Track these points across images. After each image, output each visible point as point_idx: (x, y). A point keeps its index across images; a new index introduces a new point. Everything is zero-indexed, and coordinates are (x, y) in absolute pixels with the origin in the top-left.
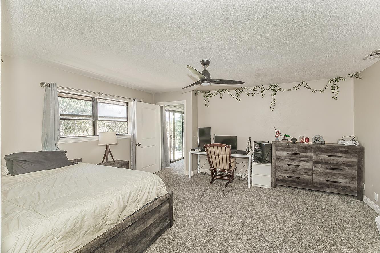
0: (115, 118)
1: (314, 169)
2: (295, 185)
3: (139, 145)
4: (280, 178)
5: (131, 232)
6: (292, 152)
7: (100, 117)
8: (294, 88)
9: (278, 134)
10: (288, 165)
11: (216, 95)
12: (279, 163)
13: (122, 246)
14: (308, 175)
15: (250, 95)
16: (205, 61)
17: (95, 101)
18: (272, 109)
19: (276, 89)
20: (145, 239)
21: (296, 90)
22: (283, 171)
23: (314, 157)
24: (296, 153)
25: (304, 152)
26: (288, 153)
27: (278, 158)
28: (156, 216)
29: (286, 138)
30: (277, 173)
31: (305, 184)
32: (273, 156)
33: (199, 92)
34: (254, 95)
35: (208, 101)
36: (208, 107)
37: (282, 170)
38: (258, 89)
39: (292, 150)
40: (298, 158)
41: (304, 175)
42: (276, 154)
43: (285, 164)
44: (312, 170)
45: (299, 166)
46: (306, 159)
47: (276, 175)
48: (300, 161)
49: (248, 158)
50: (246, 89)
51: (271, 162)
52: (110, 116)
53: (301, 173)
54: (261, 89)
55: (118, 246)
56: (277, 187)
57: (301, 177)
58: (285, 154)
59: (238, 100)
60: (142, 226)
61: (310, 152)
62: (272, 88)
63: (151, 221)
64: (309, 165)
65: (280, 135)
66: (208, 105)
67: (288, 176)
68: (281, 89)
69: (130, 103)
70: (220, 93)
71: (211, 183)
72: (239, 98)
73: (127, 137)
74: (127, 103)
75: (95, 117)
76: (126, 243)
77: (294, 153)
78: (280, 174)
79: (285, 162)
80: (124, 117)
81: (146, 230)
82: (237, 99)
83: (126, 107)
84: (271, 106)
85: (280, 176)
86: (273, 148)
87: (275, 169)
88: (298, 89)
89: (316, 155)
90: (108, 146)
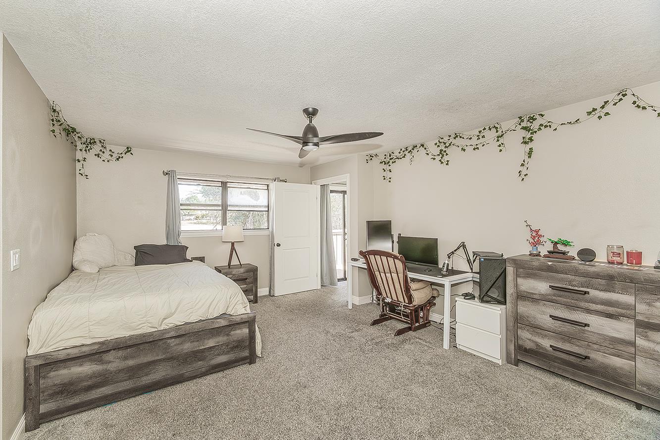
0: (249, 206)
1: (640, 342)
2: (574, 374)
3: (279, 245)
4: (529, 345)
5: (176, 345)
6: (564, 286)
7: (230, 205)
8: (589, 113)
9: (536, 238)
10: (551, 316)
11: (404, 157)
12: (525, 308)
13: (162, 357)
14: (618, 356)
15: (469, 149)
16: (310, 110)
17: (224, 185)
18: (523, 177)
19: (535, 125)
20: (200, 362)
21: (600, 117)
22: (539, 331)
23: (641, 308)
24: (576, 288)
25: (605, 290)
26: (550, 287)
27: (522, 296)
28: (222, 339)
29: (561, 248)
30: (520, 332)
31: (607, 378)
32: (510, 290)
33: (373, 157)
34: (478, 148)
35: (390, 171)
36: (390, 181)
37: (535, 328)
38: (487, 133)
39: (561, 280)
40: (583, 304)
41: (604, 353)
42: (516, 285)
43: (544, 313)
44: (633, 344)
45: (588, 325)
46: (611, 310)
47: (517, 337)
48: (588, 311)
49: (442, 286)
50: (461, 137)
51: (505, 303)
52: (244, 205)
53: (595, 346)
54: (497, 132)
55: (158, 355)
56: (521, 366)
57: (593, 355)
58: (541, 287)
59: (442, 163)
60: (196, 344)
61: (624, 291)
62: (524, 124)
63: (211, 343)
64: (623, 329)
65: (542, 239)
66: (390, 178)
67: (551, 346)
68: (550, 124)
69: (273, 185)
70: (409, 152)
71: (375, 323)
72: (446, 158)
73: (266, 233)
74: (268, 185)
75: (224, 208)
76: (168, 355)
77: (570, 287)
78: (529, 336)
79: (543, 309)
80: (263, 206)
81: (203, 351)
82: (440, 161)
83: (267, 191)
84: (521, 169)
85: (530, 340)
86: (510, 270)
87: (516, 322)
88: (607, 114)
89: (649, 304)
90: (233, 244)
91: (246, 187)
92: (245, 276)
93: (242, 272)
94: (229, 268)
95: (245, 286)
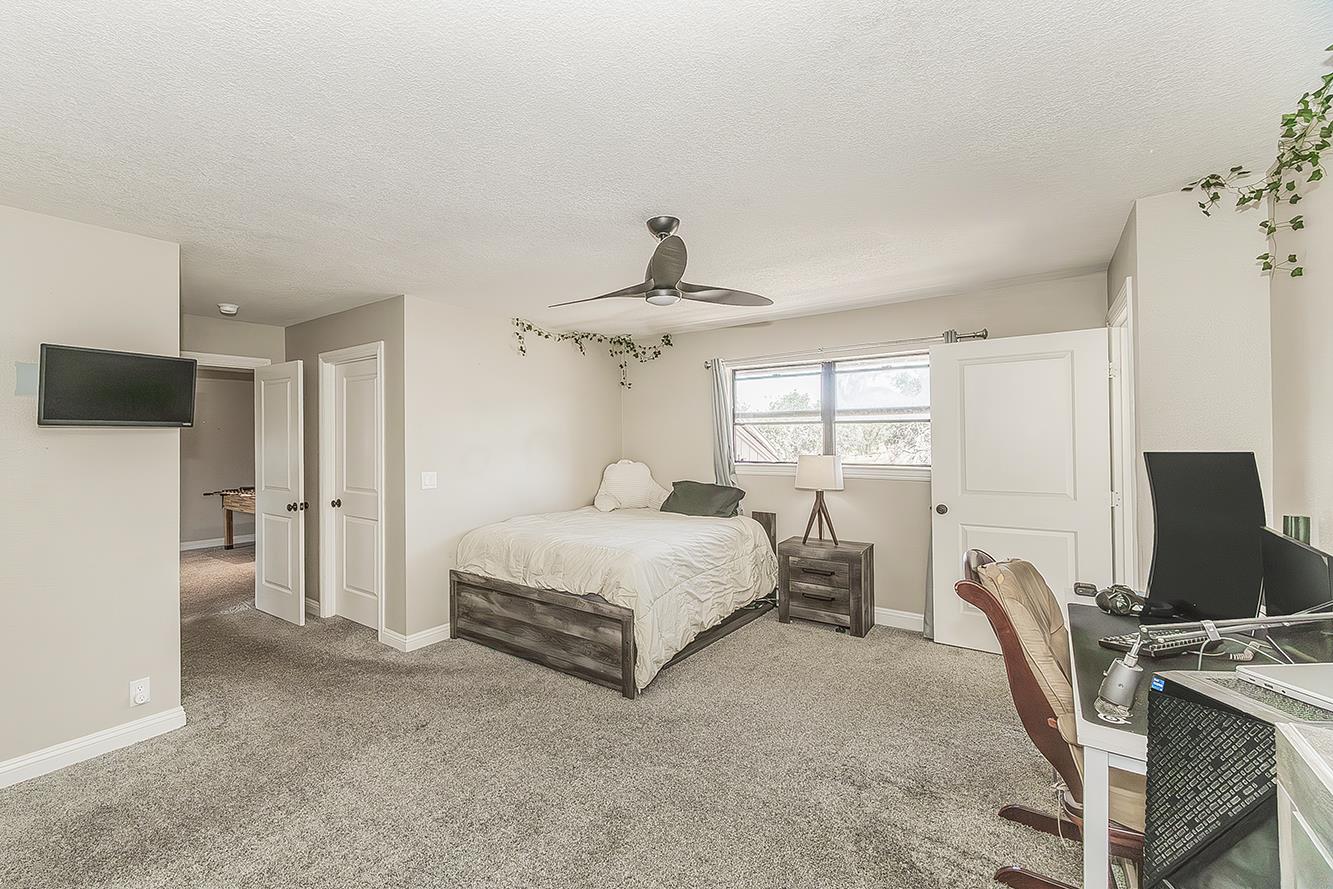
3: (941, 510)
7: (839, 412)
13: (530, 622)
28: (588, 632)
36: (1298, 272)
63: (576, 631)
66: (1292, 259)
75: (828, 415)
76: (534, 622)
81: (567, 637)
90: (820, 495)
91: (880, 366)
92: (830, 565)
93: (822, 557)
94: (804, 543)
95: (829, 589)
